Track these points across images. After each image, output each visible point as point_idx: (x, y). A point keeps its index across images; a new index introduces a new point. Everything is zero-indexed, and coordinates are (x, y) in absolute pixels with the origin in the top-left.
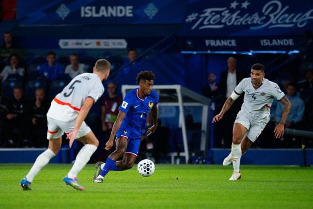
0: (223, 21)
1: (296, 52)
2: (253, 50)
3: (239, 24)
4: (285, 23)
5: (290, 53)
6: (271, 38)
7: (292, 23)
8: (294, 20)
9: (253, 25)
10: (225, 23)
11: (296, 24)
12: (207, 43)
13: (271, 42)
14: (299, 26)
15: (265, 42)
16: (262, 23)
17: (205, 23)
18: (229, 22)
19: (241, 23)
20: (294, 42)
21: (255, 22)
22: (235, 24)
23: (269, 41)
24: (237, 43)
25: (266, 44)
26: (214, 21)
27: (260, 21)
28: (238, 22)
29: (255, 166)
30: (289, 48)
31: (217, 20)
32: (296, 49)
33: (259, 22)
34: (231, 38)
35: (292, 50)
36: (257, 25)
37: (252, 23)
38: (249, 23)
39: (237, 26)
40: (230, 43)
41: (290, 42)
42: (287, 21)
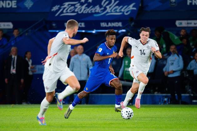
0: (76, 10)
1: (124, 31)
2: (96, 29)
3: (86, 12)
4: (116, 12)
5: (120, 31)
6: (107, 22)
7: (121, 12)
8: (122, 10)
9: (96, 13)
10: (77, 12)
11: (123, 12)
13: (108, 24)
14: (126, 14)
15: (103, 25)
16: (101, 12)
17: (65, 11)
19: (88, 12)
21: (97, 11)
22: (84, 12)
23: (106, 24)
24: (85, 25)
25: (104, 26)
26: (70, 10)
27: (100, 10)
28: (86, 11)
29: (97, 105)
30: (119, 28)
31: (72, 10)
32: (124, 29)
33: (100, 11)
34: (81, 22)
36: (98, 13)
37: (95, 12)
38: (93, 12)
39: (85, 14)
40: (81, 25)
41: (120, 24)
42: (118, 11)
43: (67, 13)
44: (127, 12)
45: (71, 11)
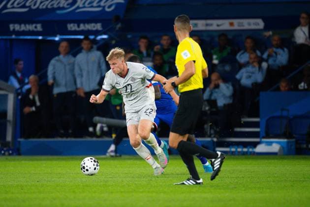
0: (27, 4)
1: (105, 37)
2: (60, 35)
3: (44, 7)
4: (92, 7)
5: (99, 38)
6: (78, 22)
7: (99, 6)
8: (102, 4)
9: (59, 8)
10: (30, 7)
11: (104, 7)
12: (11, 27)
13: (79, 26)
14: (107, 10)
15: (72, 27)
16: (68, 6)
17: (9, 6)
18: (35, 5)
20: (103, 26)
21: (61, 5)
22: (41, 7)
23: (76, 25)
24: (43, 27)
25: (73, 29)
26: (18, 4)
27: (66, 4)
28: (43, 5)
29: (64, 157)
30: (97, 33)
31: (21, 3)
32: (105, 34)
33: (65, 6)
34: (37, 22)
35: (101, 35)
36: (63, 8)
37: (58, 6)
38: (55, 6)
39: (43, 9)
40: (36, 27)
41: (98, 26)
42: (95, 4)
43: (13, 8)
44: (110, 7)
45: (20, 5)
